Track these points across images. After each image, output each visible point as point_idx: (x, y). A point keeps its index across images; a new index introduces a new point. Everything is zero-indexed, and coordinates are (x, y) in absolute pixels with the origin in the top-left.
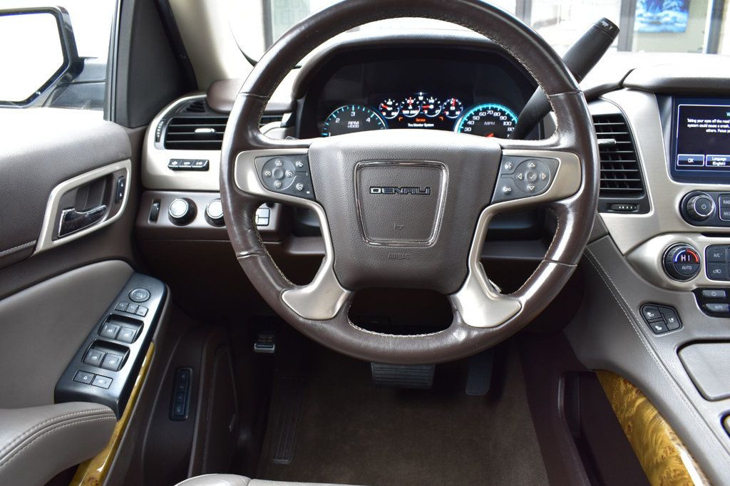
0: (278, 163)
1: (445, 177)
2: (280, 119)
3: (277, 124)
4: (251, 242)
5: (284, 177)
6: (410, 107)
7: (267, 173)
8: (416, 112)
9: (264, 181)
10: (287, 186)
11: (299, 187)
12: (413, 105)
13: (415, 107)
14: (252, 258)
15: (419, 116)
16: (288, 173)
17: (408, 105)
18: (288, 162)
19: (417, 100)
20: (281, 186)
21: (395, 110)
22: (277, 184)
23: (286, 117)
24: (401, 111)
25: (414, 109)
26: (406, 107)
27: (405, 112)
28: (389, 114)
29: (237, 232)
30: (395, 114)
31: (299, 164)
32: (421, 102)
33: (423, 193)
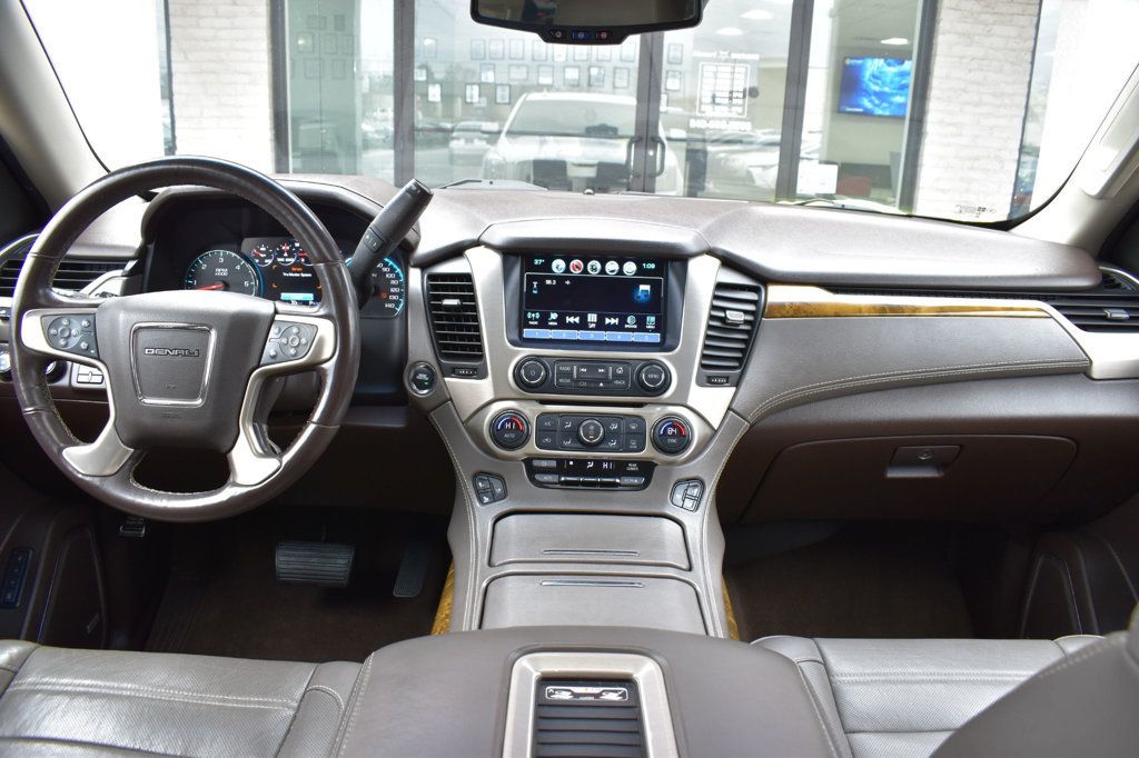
0: (65, 322)
1: (213, 340)
2: (123, 267)
4: (36, 399)
5: (69, 336)
6: (286, 255)
7: (53, 331)
8: (292, 260)
9: (50, 340)
10: (73, 342)
11: (84, 345)
12: (288, 251)
13: (291, 255)
14: (37, 414)
15: (295, 265)
16: (74, 332)
17: (283, 252)
18: (74, 321)
19: (293, 246)
20: (66, 345)
21: (269, 257)
22: (62, 342)
24: (275, 259)
25: (289, 257)
26: (281, 254)
27: (280, 260)
28: (262, 260)
29: (22, 388)
30: (269, 262)
31: (85, 323)
32: (297, 248)
33: (191, 354)
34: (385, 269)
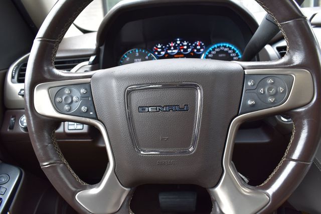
0: (67, 91)
1: (199, 94)
2: (88, 60)
3: (86, 63)
4: (51, 155)
5: (72, 102)
6: (172, 48)
7: (58, 99)
8: (176, 51)
9: (57, 106)
10: (75, 107)
11: (84, 109)
12: (174, 47)
13: (175, 48)
14: (53, 168)
15: (178, 54)
16: (75, 99)
17: (171, 47)
18: (75, 90)
19: (176, 43)
20: (70, 110)
21: (163, 50)
22: (66, 107)
23: (92, 59)
24: (167, 51)
25: (174, 49)
26: (169, 48)
27: (169, 51)
28: (159, 53)
29: (39, 147)
30: (163, 53)
31: (83, 91)
32: (179, 44)
33: (182, 110)
34: (230, 51)
